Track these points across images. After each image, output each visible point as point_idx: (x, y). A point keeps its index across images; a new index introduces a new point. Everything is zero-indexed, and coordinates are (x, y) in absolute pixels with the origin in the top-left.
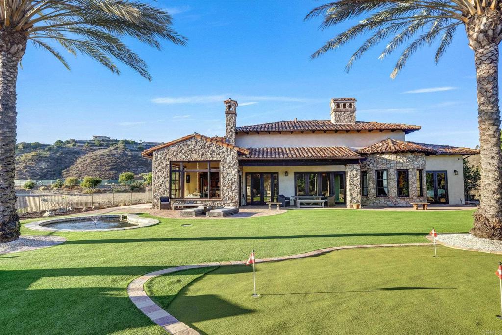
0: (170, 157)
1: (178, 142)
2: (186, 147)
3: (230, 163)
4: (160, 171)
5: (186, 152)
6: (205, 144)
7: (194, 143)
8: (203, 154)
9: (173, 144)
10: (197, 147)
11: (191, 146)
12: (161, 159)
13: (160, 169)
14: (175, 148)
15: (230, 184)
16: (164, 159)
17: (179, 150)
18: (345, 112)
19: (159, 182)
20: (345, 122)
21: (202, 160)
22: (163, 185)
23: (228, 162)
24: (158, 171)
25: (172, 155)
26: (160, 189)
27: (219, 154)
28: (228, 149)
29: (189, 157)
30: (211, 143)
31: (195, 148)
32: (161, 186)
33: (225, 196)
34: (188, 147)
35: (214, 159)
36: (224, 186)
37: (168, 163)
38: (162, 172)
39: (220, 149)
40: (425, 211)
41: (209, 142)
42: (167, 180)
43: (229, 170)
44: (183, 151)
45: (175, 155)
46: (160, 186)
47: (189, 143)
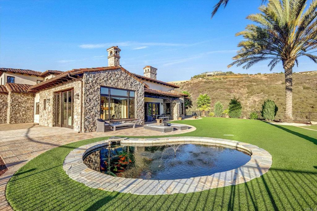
0: (100, 82)
1: (108, 70)
2: (114, 76)
3: (141, 93)
4: (92, 94)
5: (114, 80)
6: (127, 76)
7: (119, 73)
8: (126, 84)
9: (103, 70)
10: (122, 77)
11: (117, 76)
12: (92, 82)
13: (91, 92)
14: (105, 74)
15: (141, 108)
16: (96, 82)
17: (109, 77)
18: (154, 74)
19: (90, 105)
20: (153, 79)
21: (125, 88)
22: (94, 108)
23: (140, 92)
24: (90, 94)
25: (103, 80)
26: (92, 111)
27: (135, 86)
28: (139, 83)
29: (116, 84)
30: (130, 76)
31: (120, 78)
32: (93, 108)
33: (138, 116)
34: (115, 76)
35: (133, 89)
36: (138, 109)
37: (99, 87)
38: (94, 95)
39: (136, 83)
40: (196, 119)
41: (129, 76)
42: (99, 103)
43: (141, 98)
44: (112, 79)
45: (105, 81)
46: (91, 108)
47: (116, 72)
